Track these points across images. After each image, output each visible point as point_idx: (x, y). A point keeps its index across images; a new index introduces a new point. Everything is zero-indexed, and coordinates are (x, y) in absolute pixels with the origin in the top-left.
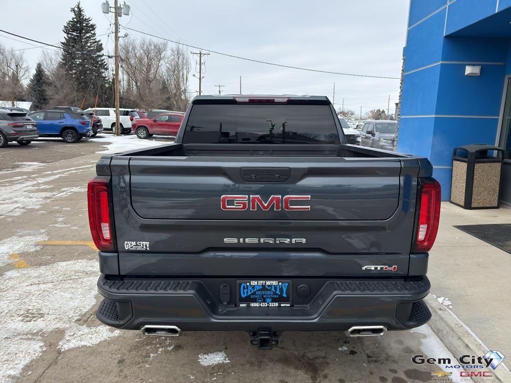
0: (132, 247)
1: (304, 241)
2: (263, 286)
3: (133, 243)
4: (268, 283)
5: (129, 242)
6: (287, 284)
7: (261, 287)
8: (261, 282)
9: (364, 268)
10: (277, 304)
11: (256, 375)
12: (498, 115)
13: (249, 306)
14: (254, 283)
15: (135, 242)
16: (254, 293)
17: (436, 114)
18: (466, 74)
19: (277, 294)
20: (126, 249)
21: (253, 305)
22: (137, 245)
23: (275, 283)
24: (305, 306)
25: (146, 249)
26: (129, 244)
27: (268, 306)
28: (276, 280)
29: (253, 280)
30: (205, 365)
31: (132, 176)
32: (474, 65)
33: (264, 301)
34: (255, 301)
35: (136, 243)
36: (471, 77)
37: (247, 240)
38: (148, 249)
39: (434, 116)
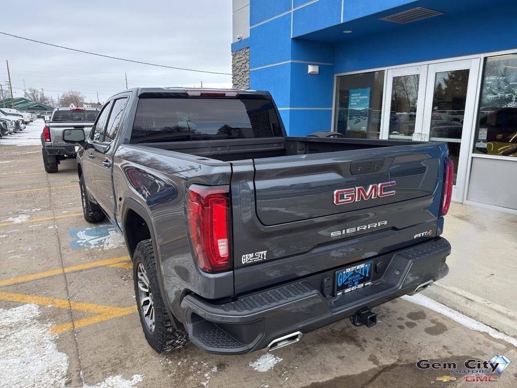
0: (249, 260)
1: (386, 223)
2: (354, 271)
3: (251, 255)
4: (358, 267)
5: (246, 255)
6: (370, 265)
7: (352, 273)
8: (353, 268)
9: (415, 237)
10: (362, 285)
11: (315, 361)
12: (331, 107)
13: (343, 293)
14: (348, 270)
15: (252, 254)
16: (347, 280)
17: (290, 107)
18: (309, 72)
19: (363, 276)
20: (243, 263)
21: (347, 291)
22: (255, 256)
23: (362, 266)
24: (380, 280)
25: (263, 259)
26: (247, 258)
27: (357, 289)
28: (363, 263)
29: (347, 268)
30: (265, 371)
31: (256, 182)
32: (314, 65)
33: (353, 285)
34: (347, 287)
35: (254, 255)
36: (312, 74)
37: (348, 231)
38: (265, 258)
39: (289, 109)
